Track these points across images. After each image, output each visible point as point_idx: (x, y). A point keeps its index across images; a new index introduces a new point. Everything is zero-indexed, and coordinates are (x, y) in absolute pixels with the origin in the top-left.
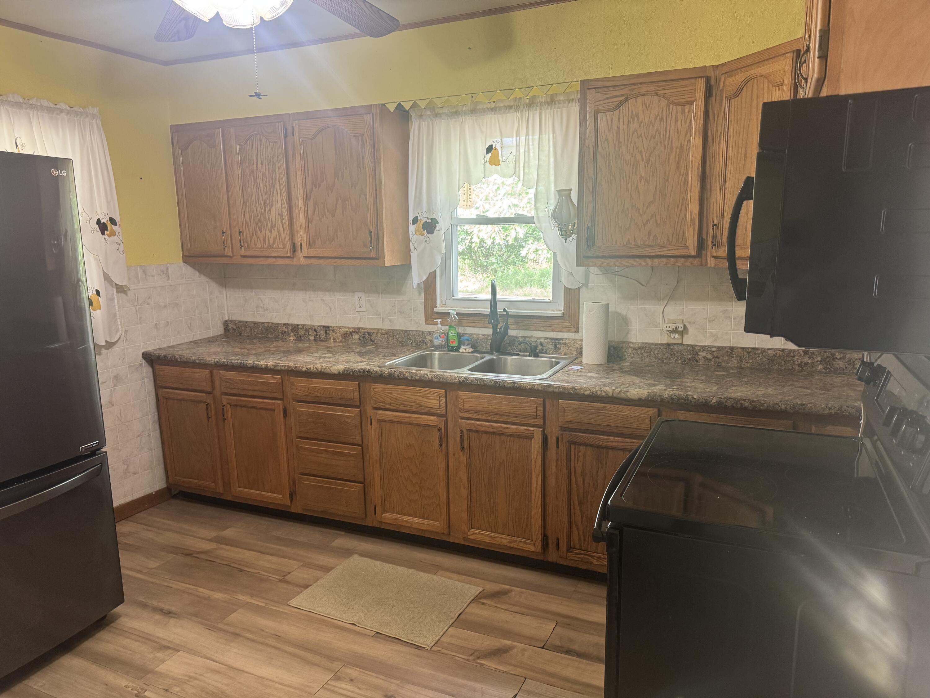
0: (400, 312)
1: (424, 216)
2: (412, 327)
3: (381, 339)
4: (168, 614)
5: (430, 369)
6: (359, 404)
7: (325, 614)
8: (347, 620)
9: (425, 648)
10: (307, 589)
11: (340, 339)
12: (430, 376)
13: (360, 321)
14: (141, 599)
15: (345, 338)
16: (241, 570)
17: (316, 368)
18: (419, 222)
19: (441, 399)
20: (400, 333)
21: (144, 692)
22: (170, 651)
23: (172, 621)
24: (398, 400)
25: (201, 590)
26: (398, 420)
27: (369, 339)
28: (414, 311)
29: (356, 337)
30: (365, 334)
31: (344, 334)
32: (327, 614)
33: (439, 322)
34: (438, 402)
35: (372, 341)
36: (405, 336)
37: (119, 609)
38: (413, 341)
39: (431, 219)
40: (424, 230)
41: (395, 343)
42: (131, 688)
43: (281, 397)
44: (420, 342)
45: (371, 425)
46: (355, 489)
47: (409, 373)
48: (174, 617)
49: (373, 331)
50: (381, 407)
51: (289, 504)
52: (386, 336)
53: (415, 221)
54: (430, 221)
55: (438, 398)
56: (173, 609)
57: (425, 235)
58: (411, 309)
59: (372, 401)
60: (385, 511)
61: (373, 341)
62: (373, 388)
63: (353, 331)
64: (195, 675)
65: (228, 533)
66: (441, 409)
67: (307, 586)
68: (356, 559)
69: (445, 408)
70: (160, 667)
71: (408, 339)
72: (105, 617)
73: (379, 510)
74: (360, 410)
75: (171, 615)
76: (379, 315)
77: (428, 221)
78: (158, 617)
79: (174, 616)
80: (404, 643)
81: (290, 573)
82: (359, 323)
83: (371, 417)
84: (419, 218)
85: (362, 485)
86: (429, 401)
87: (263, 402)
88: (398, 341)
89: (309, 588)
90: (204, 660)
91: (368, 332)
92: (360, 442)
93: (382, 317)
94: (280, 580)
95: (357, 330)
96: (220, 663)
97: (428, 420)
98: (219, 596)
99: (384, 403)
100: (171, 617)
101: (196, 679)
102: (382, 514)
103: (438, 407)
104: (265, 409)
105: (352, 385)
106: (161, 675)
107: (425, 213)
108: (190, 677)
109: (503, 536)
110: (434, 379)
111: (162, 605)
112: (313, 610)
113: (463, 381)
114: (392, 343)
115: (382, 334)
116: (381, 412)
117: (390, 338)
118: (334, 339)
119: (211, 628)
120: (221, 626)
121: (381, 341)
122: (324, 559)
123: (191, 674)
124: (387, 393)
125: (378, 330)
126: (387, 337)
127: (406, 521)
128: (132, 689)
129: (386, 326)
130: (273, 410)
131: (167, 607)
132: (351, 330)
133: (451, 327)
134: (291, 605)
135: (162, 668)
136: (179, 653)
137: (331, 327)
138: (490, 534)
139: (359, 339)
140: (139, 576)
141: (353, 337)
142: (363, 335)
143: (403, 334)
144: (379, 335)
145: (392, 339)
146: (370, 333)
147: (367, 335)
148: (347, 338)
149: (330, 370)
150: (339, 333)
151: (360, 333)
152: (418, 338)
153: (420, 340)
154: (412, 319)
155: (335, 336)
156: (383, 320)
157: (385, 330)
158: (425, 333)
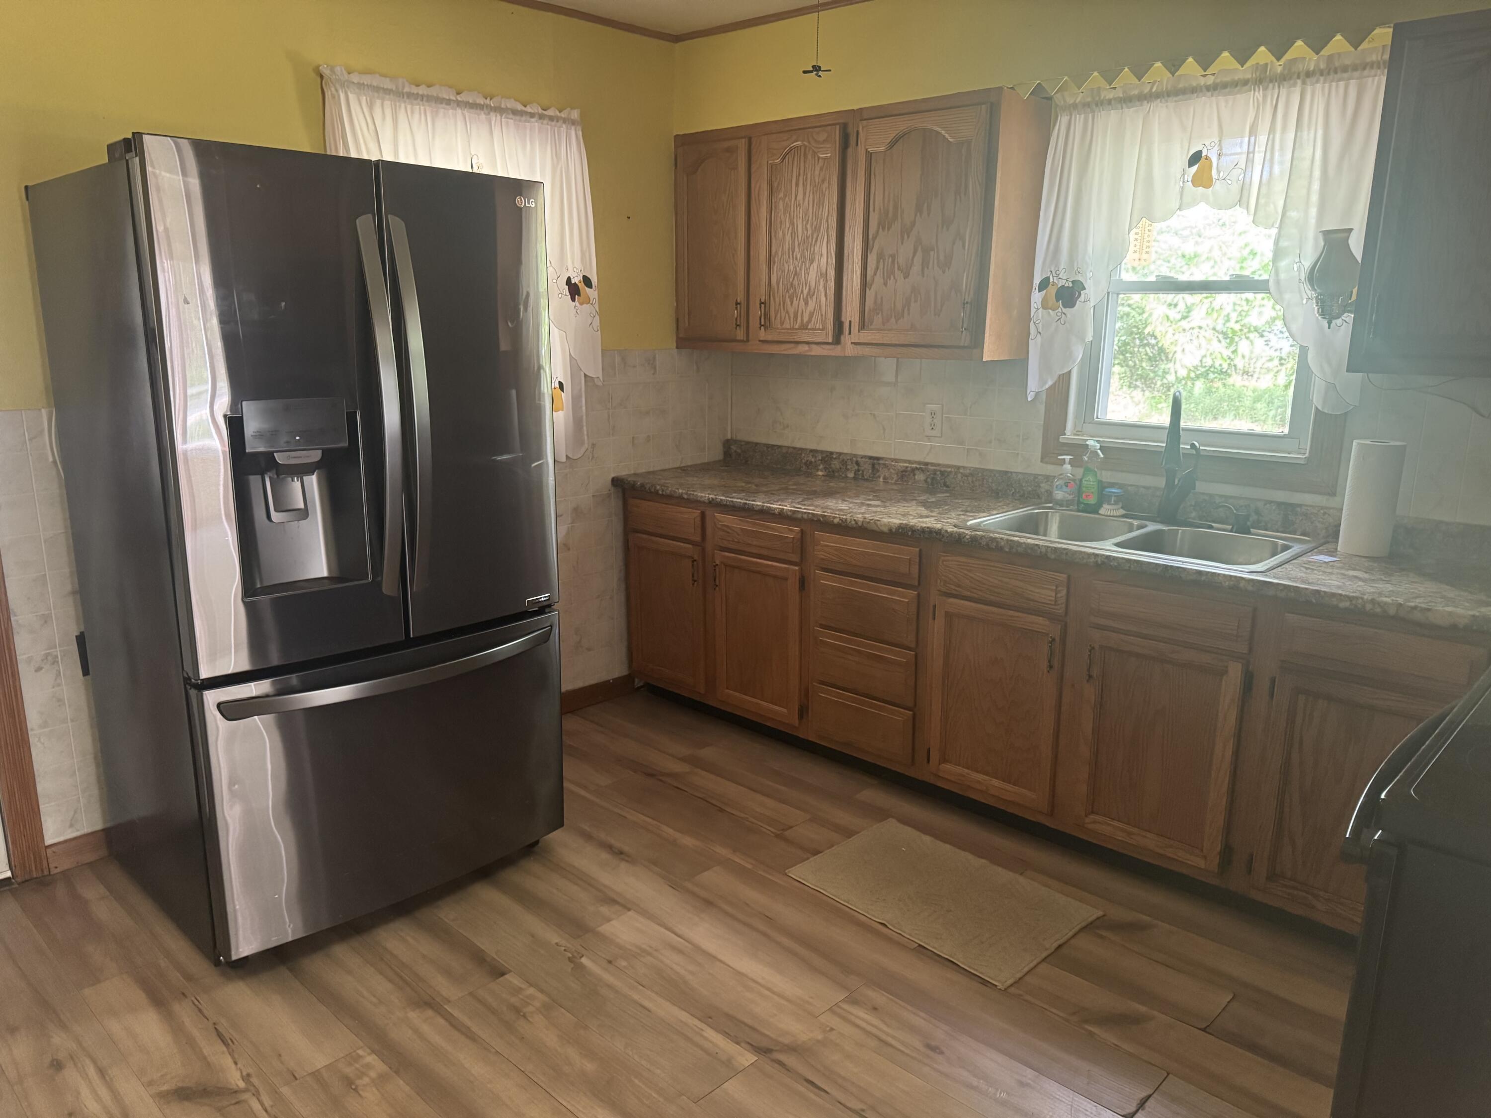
0: (998, 440)
1: (1060, 276)
2: (1017, 467)
3: (961, 484)
4: (620, 854)
5: (1044, 538)
6: (916, 584)
7: (841, 900)
8: (874, 916)
9: (996, 986)
10: (815, 857)
11: (895, 479)
12: (1043, 550)
13: (930, 452)
14: (586, 827)
15: (902, 476)
16: (721, 810)
17: (855, 520)
18: (1050, 286)
19: (1060, 588)
20: (995, 475)
21: (581, 957)
22: (617, 907)
23: (623, 865)
24: (984, 584)
25: (664, 828)
26: (983, 617)
27: (942, 482)
28: (1024, 440)
29: (920, 477)
30: (935, 474)
31: (902, 472)
32: (845, 901)
33: (1067, 461)
34: (1053, 594)
35: (945, 485)
36: (1004, 482)
37: (557, 836)
39: (1073, 282)
40: (1057, 301)
42: (563, 948)
43: (797, 560)
44: (1029, 492)
45: (934, 619)
46: (901, 716)
47: (1008, 540)
48: (627, 861)
49: (950, 469)
50: (954, 592)
51: (797, 725)
52: (970, 478)
53: (1044, 284)
54: (1071, 285)
55: (1054, 588)
56: (626, 849)
57: (1059, 310)
58: (1018, 436)
59: (939, 581)
60: (944, 760)
61: (948, 487)
62: (944, 561)
63: (917, 468)
64: (648, 948)
65: (708, 753)
66: (1056, 607)
67: (816, 852)
68: (891, 826)
69: (1064, 605)
70: (604, 927)
71: (1008, 485)
72: (537, 842)
73: (935, 756)
74: (919, 595)
75: (622, 856)
76: (962, 444)
77: (1066, 285)
78: (605, 855)
79: (626, 858)
80: (962, 971)
81: (791, 827)
82: (928, 455)
83: (934, 606)
84: (1051, 280)
85: (911, 713)
86: (1037, 590)
87: (772, 566)
88: (990, 488)
89: (819, 855)
90: (663, 930)
91: (941, 471)
92: (913, 645)
93: (966, 447)
94: (777, 836)
95: (924, 467)
96: (684, 939)
97: (1031, 623)
98: (688, 841)
99: (959, 586)
100: (623, 860)
101: (649, 954)
102: (939, 764)
103: (1053, 603)
104: (775, 577)
105: (908, 553)
106: (603, 938)
107: (1064, 270)
108: (644, 951)
109: (1148, 835)
110: (1049, 555)
111: (613, 841)
112: (823, 889)
113: (1103, 563)
114: (979, 490)
115: (964, 475)
116: (951, 600)
117: (977, 484)
118: (885, 478)
119: (674, 886)
120: (689, 885)
121: (962, 487)
122: (843, 817)
123: (644, 946)
124: (967, 570)
125: (959, 468)
127: (979, 782)
128: (565, 950)
129: (973, 463)
130: (786, 579)
131: (617, 844)
132: (914, 466)
133: (1088, 470)
134: (790, 875)
135: (605, 929)
136: (630, 913)
137: (883, 458)
138: (1125, 827)
139: (926, 481)
140: (583, 793)
141: (916, 477)
142: (932, 476)
143: (999, 478)
144: (959, 476)
145: (980, 485)
146: (945, 471)
147: (940, 475)
148: (906, 479)
149: (877, 526)
150: (894, 470)
151: (928, 471)
152: (1025, 486)
153: (1030, 489)
154: (1018, 454)
155: (886, 474)
156: (968, 452)
157: (970, 470)
158: (1039, 477)
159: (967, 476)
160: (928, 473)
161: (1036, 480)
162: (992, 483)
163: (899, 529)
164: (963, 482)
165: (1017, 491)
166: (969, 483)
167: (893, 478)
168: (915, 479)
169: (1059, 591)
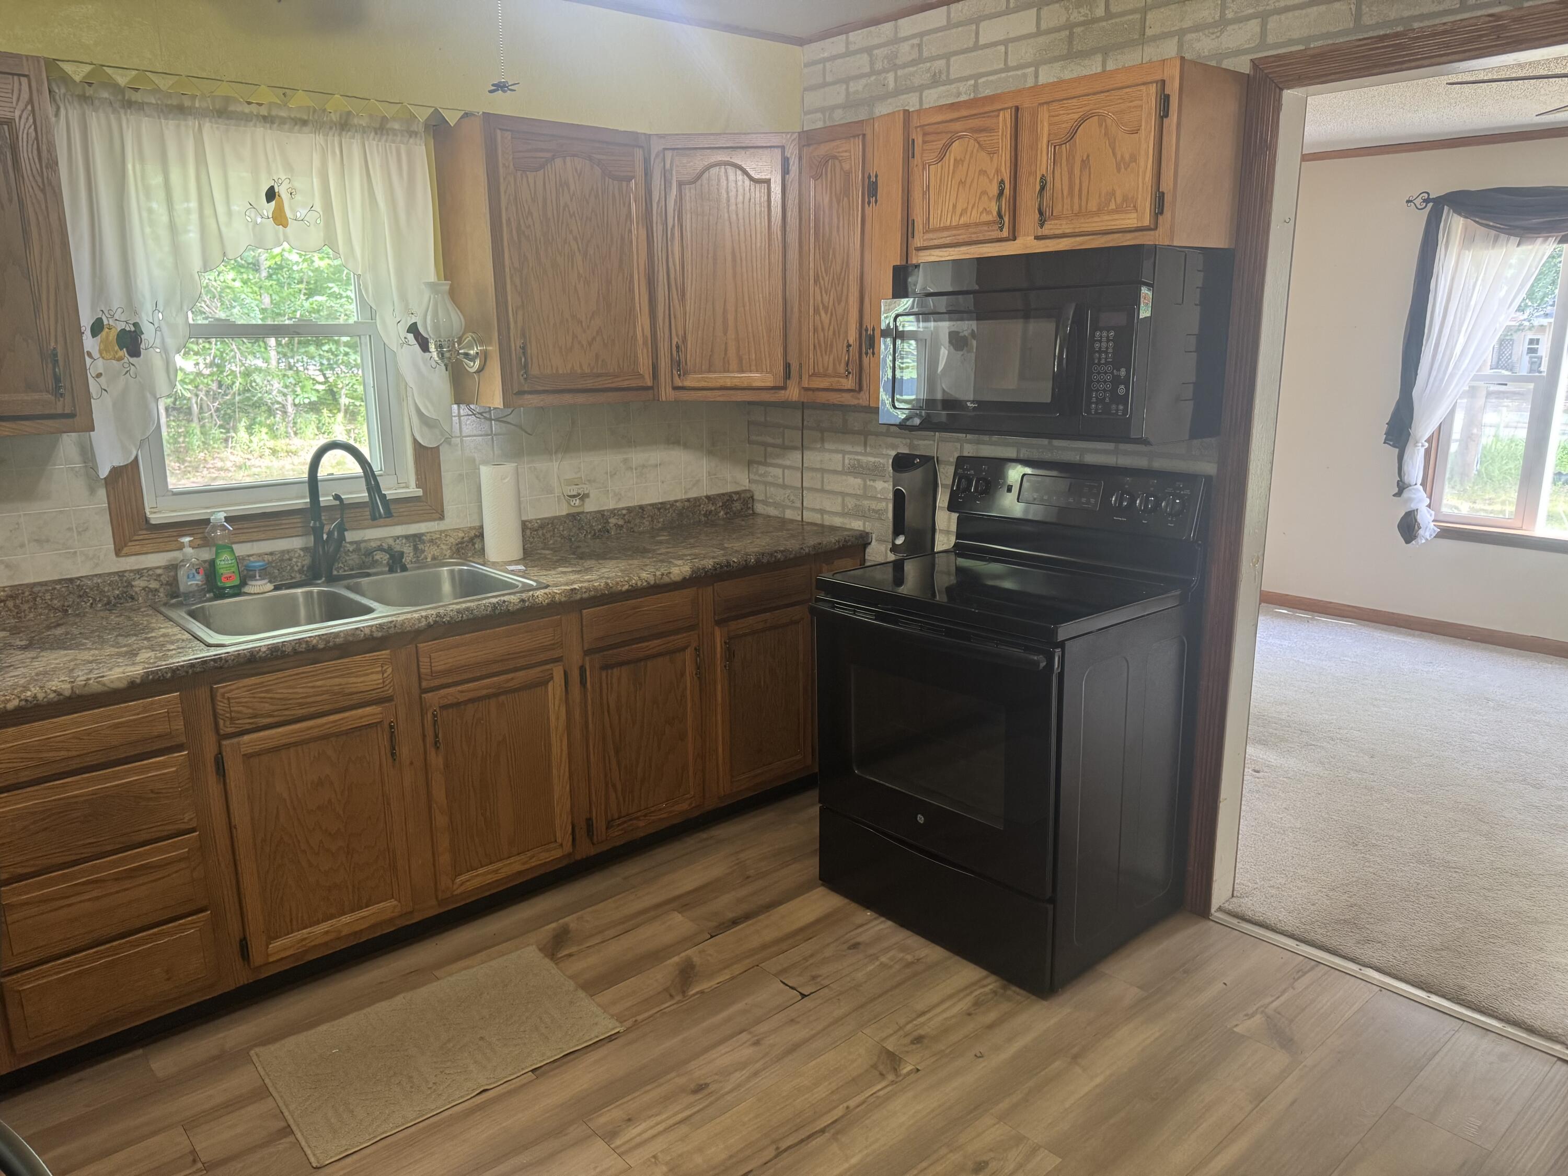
0: (36, 541)
1: (116, 317)
6: (184, 741)
9: (618, 1032)
18: (106, 330)
20: (54, 589)
26: (293, 740)
28: (79, 533)
33: (187, 544)
36: (70, 593)
38: (94, 600)
39: (134, 324)
40: (121, 349)
41: (41, 614)
44: (118, 597)
45: (223, 773)
46: (190, 929)
50: (248, 727)
53: (98, 327)
54: (133, 329)
55: (378, 669)
57: (126, 360)
58: (70, 529)
59: (222, 723)
60: (271, 938)
62: (223, 695)
66: (385, 689)
69: (392, 684)
71: (80, 596)
74: (189, 754)
77: (128, 329)
83: (218, 758)
84: (105, 322)
85: (208, 913)
86: (359, 680)
88: (51, 608)
97: (361, 718)
99: (255, 716)
103: (381, 685)
105: (163, 704)
107: (120, 310)
109: (512, 860)
110: (375, 635)
113: (435, 622)
114: (32, 615)
116: (246, 738)
124: (261, 692)
126: (15, 606)
133: (220, 549)
138: (490, 867)
143: (63, 589)
145: (30, 609)
149: (104, 685)
152: (108, 591)
153: (117, 592)
158: (126, 575)
161: (125, 578)
162: (51, 600)
163: (148, 677)
165: (98, 599)
169: (385, 671)
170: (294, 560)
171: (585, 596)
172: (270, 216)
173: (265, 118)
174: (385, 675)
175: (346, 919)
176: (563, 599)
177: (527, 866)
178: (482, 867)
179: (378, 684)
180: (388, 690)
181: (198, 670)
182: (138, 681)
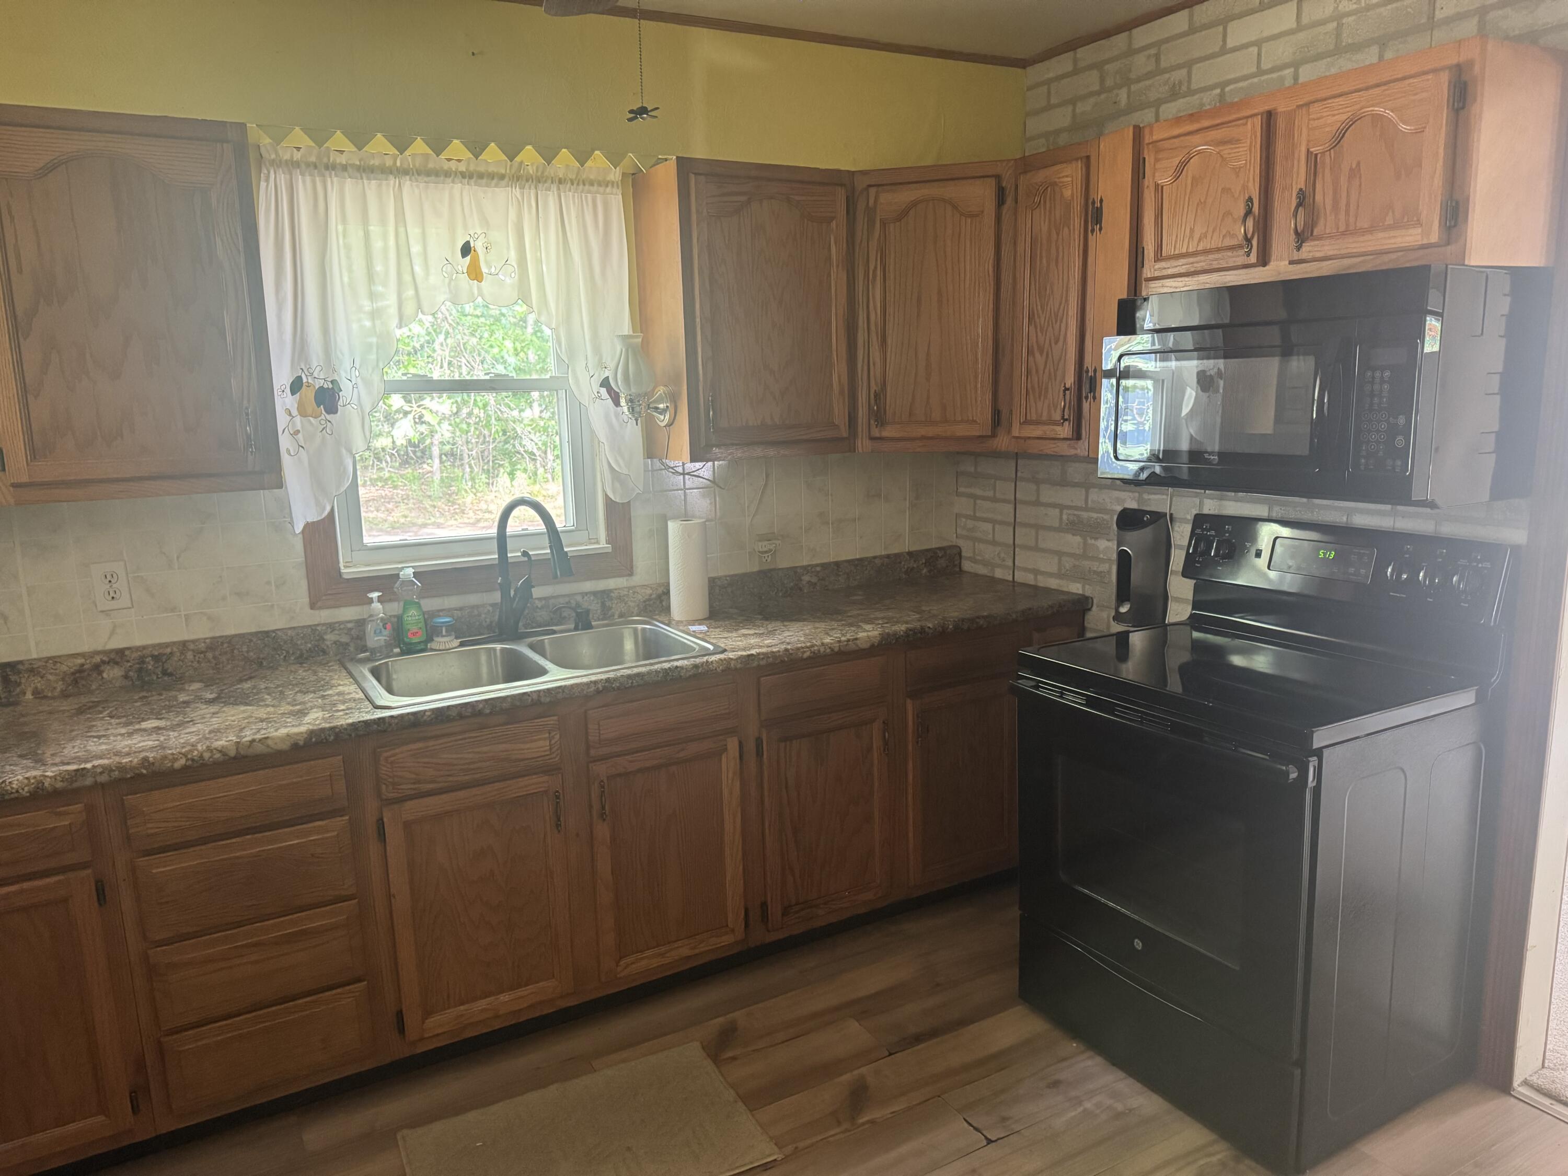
0: (237, 593)
1: (315, 375)
2: (275, 622)
3: (195, 665)
9: (777, 1159)
11: (59, 689)
13: (113, 633)
15: (76, 682)
18: (304, 387)
19: (553, 734)
20: (251, 641)
26: (456, 807)
27: (159, 671)
28: (277, 587)
29: (113, 673)
30: (143, 662)
31: (73, 674)
35: (165, 673)
36: (266, 645)
39: (332, 382)
40: (318, 406)
41: (237, 666)
44: (310, 650)
49: (168, 650)
50: (412, 792)
52: (210, 655)
53: (297, 385)
54: (331, 386)
55: (547, 735)
57: (323, 417)
58: (269, 583)
59: (384, 787)
61: (171, 675)
62: (388, 757)
63: (103, 662)
71: (275, 649)
76: (173, 610)
77: (326, 386)
82: (109, 638)
84: (305, 380)
91: (153, 656)
93: (183, 613)
95: (118, 656)
97: (527, 786)
107: (319, 369)
109: (679, 944)
114: (229, 667)
115: (197, 652)
116: (409, 804)
117: (224, 658)
118: (37, 693)
121: (195, 669)
124: (425, 757)
125: (184, 644)
126: (214, 657)
129: (201, 631)
132: (97, 659)
133: (406, 604)
137: (21, 662)
138: (656, 950)
139: (126, 677)
141: (105, 675)
142: (138, 666)
143: (259, 642)
144: (190, 655)
145: (228, 660)
146: (161, 655)
147: (152, 663)
148: (84, 682)
150: (56, 675)
151: (128, 661)
152: (301, 644)
153: (309, 645)
154: (272, 606)
155: (39, 685)
156: (186, 620)
157: (205, 642)
158: (319, 628)
159: (202, 653)
160: (129, 664)
161: (317, 632)
162: (248, 652)
163: (311, 739)
164: (198, 662)
165: (291, 652)
166: (209, 661)
167: (55, 688)
168: (103, 678)
169: (553, 737)
170: (483, 616)
171: (763, 663)
172: (465, 271)
173: (463, 175)
174: (553, 742)
175: (504, 997)
176: (739, 666)
177: (697, 951)
178: (648, 949)
179: (545, 751)
180: (555, 758)
181: (361, 733)
182: (301, 743)
